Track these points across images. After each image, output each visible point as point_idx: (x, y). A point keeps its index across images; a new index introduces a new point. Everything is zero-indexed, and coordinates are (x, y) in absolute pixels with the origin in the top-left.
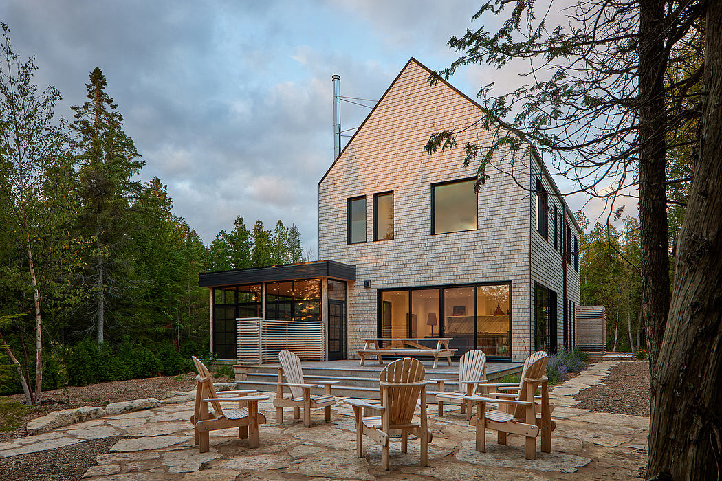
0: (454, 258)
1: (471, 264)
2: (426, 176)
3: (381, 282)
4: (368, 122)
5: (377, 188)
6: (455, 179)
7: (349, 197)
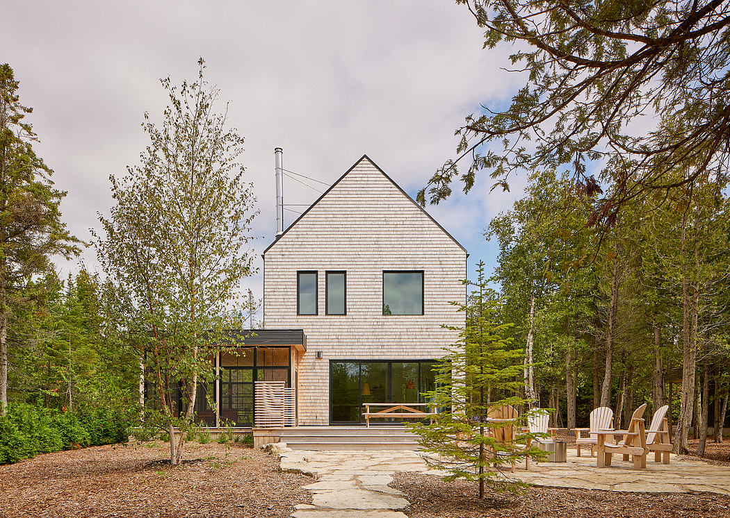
0: (403, 337)
1: (418, 343)
2: (378, 263)
3: (334, 354)
4: (320, 202)
5: (330, 266)
6: (404, 270)
7: (299, 270)
